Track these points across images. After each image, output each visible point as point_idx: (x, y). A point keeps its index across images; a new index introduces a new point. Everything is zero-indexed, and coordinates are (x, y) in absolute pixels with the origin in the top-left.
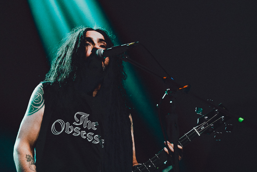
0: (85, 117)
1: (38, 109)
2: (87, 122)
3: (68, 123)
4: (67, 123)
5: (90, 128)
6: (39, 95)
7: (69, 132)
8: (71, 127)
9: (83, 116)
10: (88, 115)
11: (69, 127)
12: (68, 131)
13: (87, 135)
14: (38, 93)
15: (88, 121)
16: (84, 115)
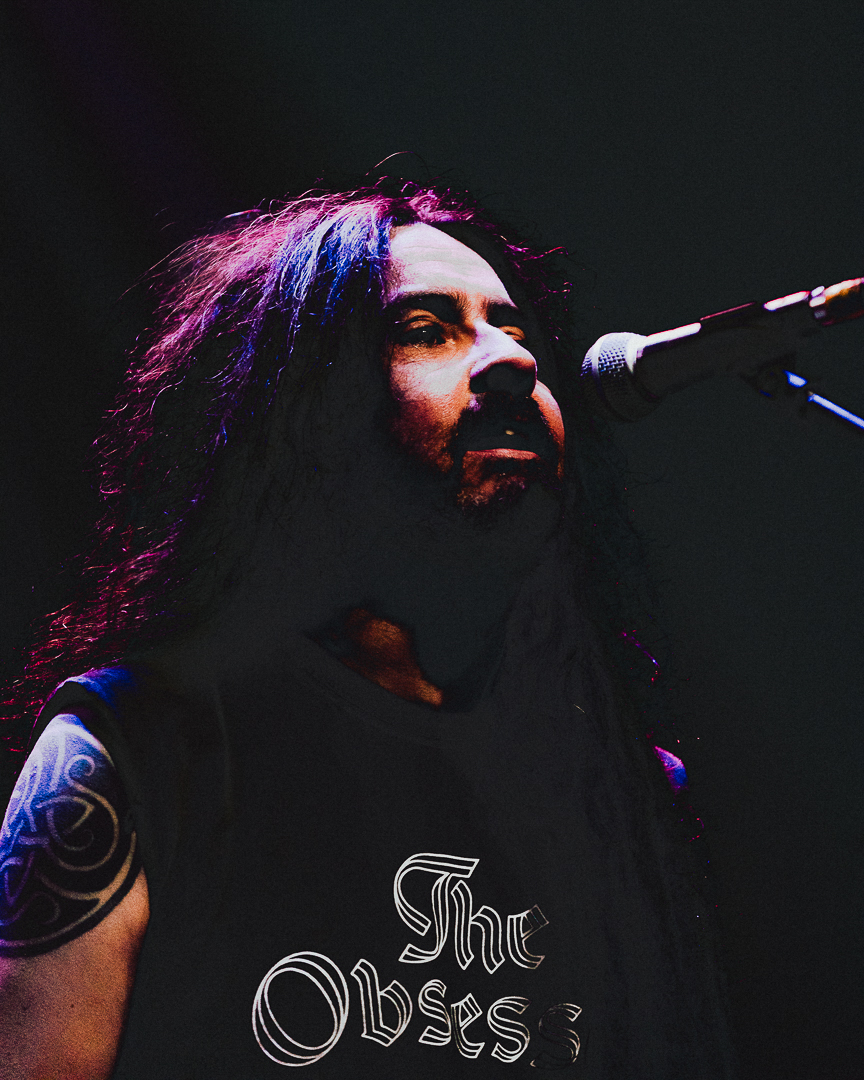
0: (454, 881)
1: (98, 907)
2: (471, 918)
3: (363, 965)
4: (357, 967)
5: (498, 959)
6: (90, 808)
7: (392, 1036)
8: (395, 987)
9: (440, 880)
10: (471, 864)
11: (380, 994)
12: (378, 1027)
13: (489, 1018)
14: (80, 788)
15: (479, 914)
16: (446, 874)
